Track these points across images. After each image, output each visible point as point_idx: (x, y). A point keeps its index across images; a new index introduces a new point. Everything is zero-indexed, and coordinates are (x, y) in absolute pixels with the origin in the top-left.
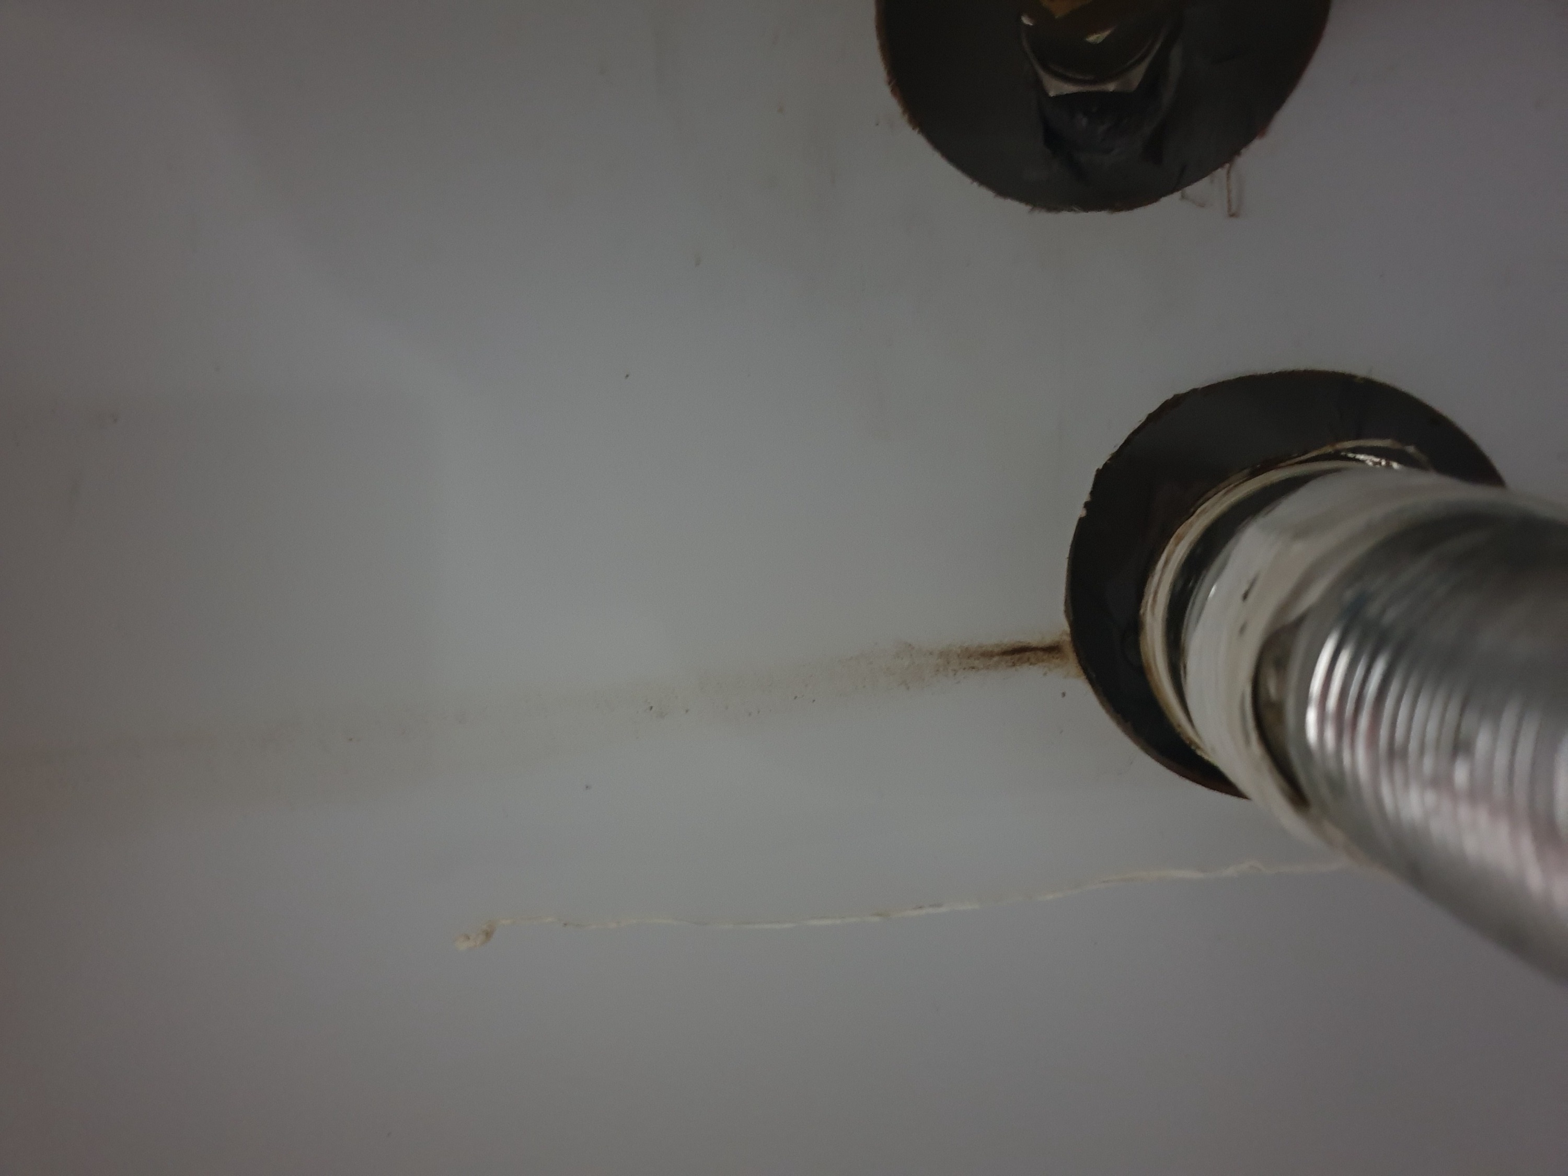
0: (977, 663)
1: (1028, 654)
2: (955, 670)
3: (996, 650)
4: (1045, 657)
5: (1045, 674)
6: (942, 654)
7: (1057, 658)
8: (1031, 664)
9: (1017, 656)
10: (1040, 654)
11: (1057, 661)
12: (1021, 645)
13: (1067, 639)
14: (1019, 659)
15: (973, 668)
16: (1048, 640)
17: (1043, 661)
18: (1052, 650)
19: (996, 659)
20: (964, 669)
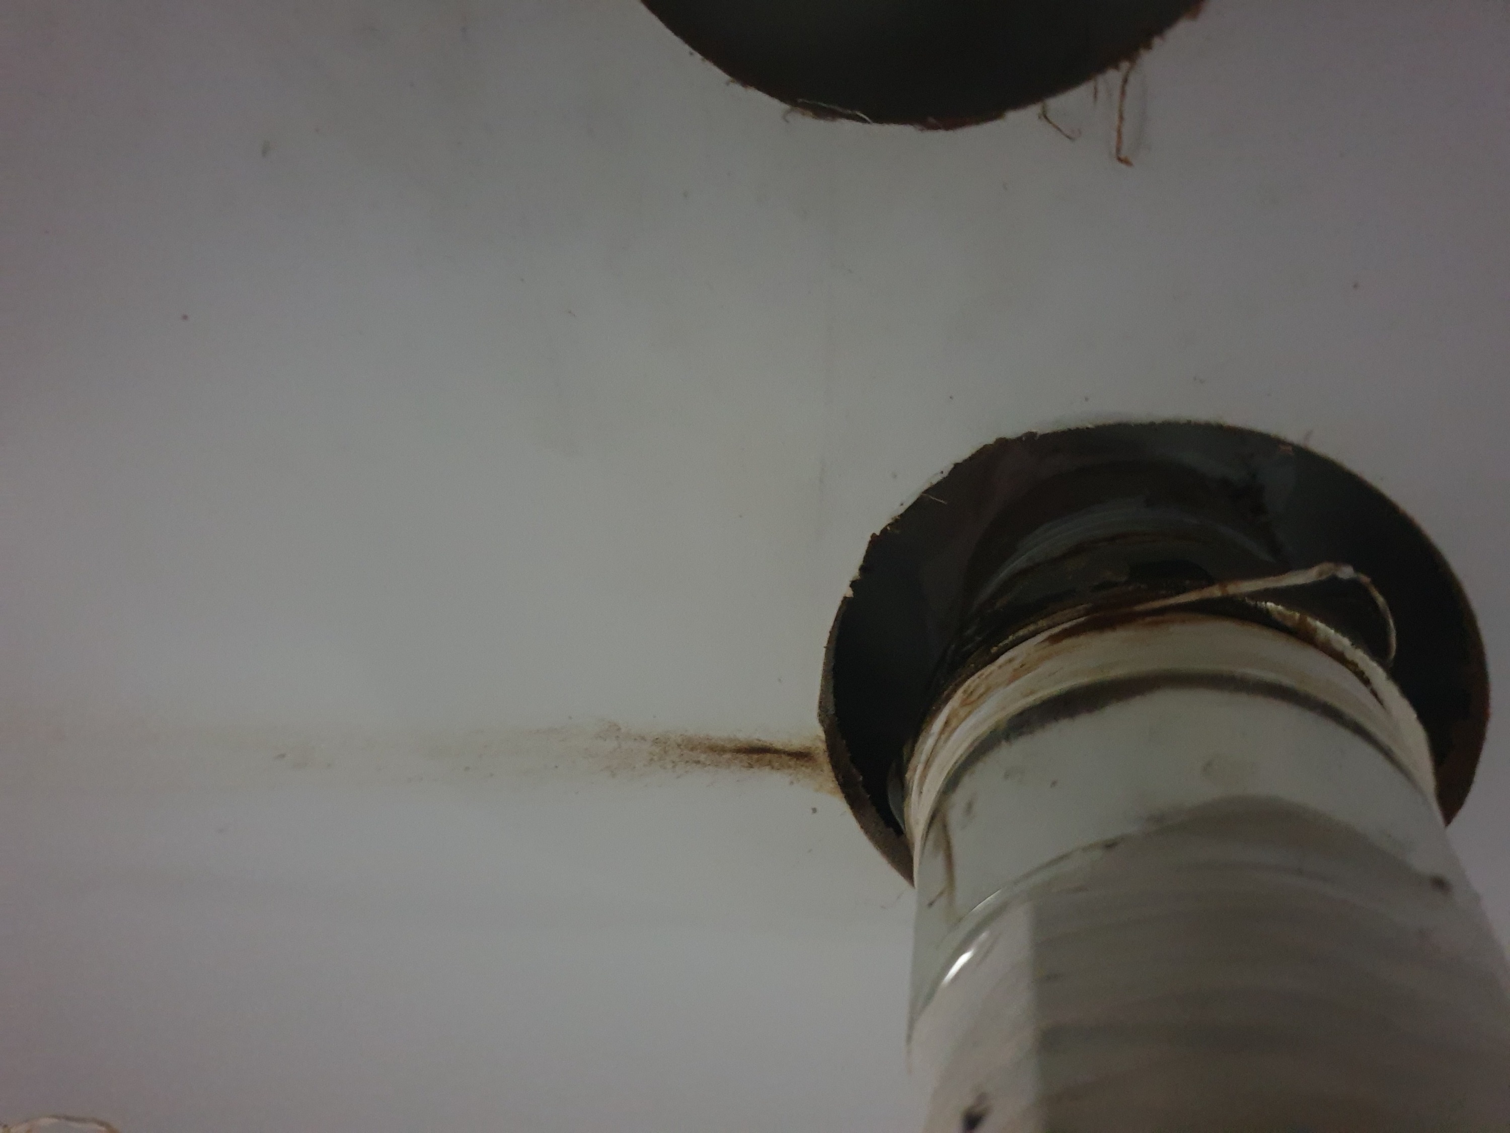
0: (702, 757)
1: (768, 756)
2: (673, 762)
3: (729, 745)
4: (792, 763)
5: (792, 783)
6: (656, 741)
7: (807, 767)
8: (773, 768)
9: (755, 756)
10: (786, 758)
11: (809, 771)
12: (760, 744)
13: (822, 746)
14: (758, 761)
15: (698, 762)
16: (796, 744)
17: (790, 767)
18: (802, 756)
19: (728, 756)
20: (687, 762)
